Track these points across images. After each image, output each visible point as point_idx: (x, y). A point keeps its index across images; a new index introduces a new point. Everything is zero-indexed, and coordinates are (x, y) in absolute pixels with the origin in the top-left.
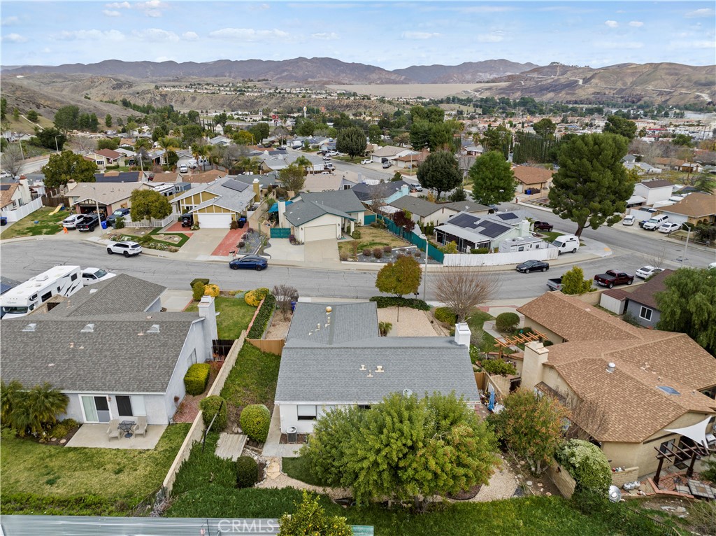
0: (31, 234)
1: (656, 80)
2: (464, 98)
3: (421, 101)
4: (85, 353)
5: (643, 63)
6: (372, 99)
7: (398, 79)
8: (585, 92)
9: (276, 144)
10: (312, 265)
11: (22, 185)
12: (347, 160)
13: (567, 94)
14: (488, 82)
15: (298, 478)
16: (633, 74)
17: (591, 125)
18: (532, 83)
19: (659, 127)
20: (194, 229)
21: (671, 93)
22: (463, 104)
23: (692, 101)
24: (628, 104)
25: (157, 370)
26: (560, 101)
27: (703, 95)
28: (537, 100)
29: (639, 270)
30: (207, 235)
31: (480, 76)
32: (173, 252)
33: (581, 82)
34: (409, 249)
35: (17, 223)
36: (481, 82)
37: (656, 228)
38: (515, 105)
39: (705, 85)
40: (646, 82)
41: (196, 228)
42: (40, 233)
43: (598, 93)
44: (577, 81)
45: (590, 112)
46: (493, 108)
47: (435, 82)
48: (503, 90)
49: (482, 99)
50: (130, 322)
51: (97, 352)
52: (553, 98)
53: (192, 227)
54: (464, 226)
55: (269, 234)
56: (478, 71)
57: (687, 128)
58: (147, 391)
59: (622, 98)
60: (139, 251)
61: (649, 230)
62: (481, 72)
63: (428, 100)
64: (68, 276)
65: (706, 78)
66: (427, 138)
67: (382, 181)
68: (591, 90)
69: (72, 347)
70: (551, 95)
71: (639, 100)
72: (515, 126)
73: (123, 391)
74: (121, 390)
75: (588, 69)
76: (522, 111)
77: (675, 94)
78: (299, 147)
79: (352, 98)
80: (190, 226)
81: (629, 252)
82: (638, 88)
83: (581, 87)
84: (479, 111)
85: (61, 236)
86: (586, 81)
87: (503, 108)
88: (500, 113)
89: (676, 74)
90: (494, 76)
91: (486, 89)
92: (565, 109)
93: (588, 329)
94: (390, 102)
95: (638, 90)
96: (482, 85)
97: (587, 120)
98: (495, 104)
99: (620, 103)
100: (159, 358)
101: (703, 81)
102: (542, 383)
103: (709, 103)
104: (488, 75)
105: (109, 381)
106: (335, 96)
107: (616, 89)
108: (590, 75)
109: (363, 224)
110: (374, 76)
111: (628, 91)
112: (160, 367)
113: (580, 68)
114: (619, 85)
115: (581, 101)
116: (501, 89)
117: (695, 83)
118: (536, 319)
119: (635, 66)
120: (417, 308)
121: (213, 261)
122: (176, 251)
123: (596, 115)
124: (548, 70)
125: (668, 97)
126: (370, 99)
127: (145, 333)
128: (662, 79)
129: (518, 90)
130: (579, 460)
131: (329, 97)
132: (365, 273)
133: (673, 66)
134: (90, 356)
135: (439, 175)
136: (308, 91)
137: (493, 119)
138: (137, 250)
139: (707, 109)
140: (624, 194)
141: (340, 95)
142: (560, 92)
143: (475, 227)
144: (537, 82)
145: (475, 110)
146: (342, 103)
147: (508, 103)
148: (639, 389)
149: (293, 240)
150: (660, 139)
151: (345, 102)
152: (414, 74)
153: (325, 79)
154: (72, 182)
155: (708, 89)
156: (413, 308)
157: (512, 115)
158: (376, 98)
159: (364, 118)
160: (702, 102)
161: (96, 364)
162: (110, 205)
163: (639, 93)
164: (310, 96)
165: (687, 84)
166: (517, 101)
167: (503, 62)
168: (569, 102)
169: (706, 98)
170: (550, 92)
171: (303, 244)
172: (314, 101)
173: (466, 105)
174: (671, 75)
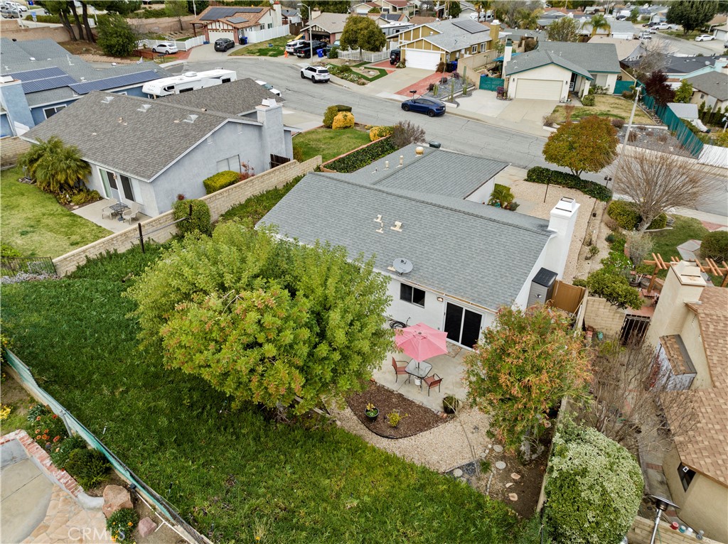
0: (258, 54)
4: (123, 129)
9: (600, 13)
10: (502, 124)
11: (274, 10)
12: (678, 35)
20: (398, 67)
25: (161, 158)
30: (407, 74)
32: (360, 84)
34: (653, 129)
35: (255, 45)
41: (401, 66)
42: (265, 54)
51: (133, 130)
53: (397, 65)
55: (478, 83)
58: (137, 175)
60: (327, 78)
64: (219, 78)
69: (120, 121)
73: (121, 169)
78: (625, 17)
80: (395, 63)
85: (281, 59)
100: (171, 147)
102: (678, 337)
105: (119, 158)
109: (611, 91)
112: (165, 155)
120: (589, 194)
121: (391, 99)
122: (364, 84)
127: (181, 120)
134: (125, 133)
138: (324, 76)
154: (315, 11)
156: (585, 193)
161: (123, 141)
162: (334, 33)
171: (511, 100)
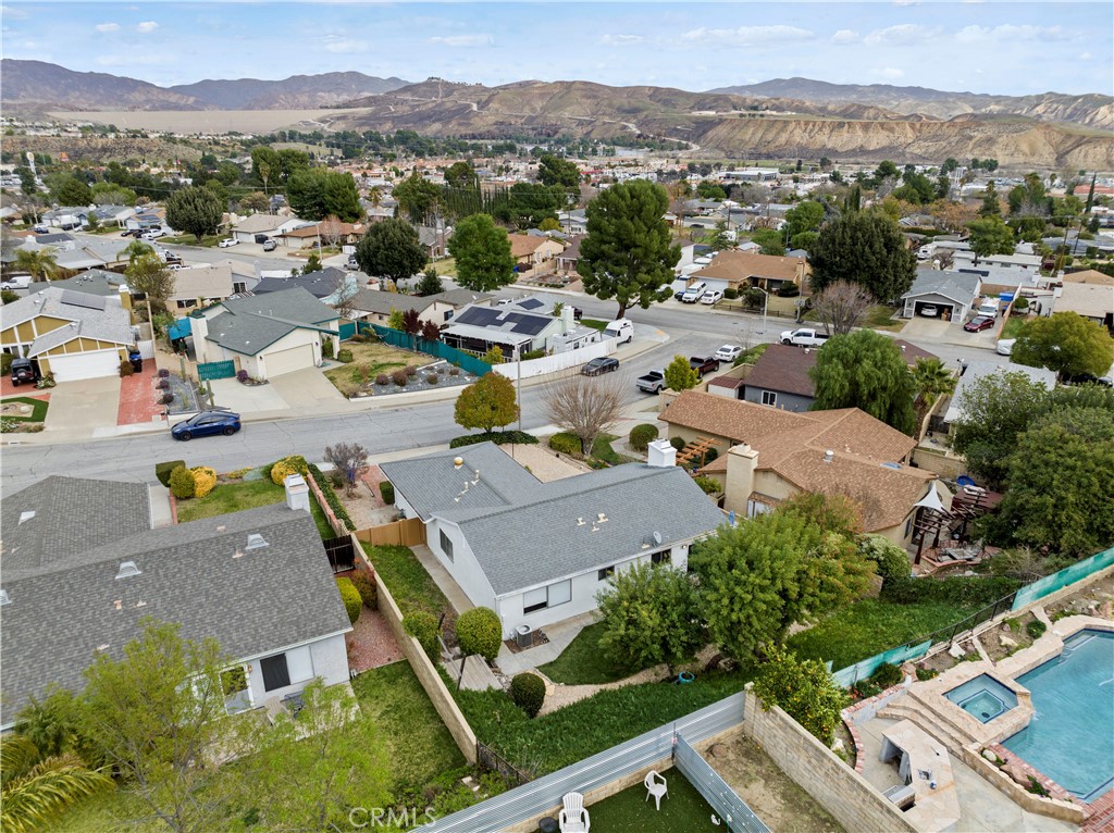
1: (572, 104)
2: (307, 132)
3: (239, 138)
4: (156, 611)
5: (551, 81)
6: (152, 136)
7: (182, 102)
8: (485, 121)
9: (17, 223)
10: (308, 412)
12: (189, 243)
13: (460, 124)
14: (338, 107)
15: (580, 683)
16: (542, 96)
17: (508, 169)
18: (406, 108)
19: (592, 169)
21: (592, 122)
22: (310, 143)
23: (619, 133)
24: (543, 138)
25: (313, 600)
26: (451, 135)
27: (630, 125)
28: (419, 133)
29: (719, 352)
31: (323, 98)
32: (36, 432)
33: (475, 107)
36: (327, 107)
37: (697, 300)
38: (390, 143)
39: (629, 112)
40: (558, 107)
41: (49, 383)
43: (502, 123)
44: (469, 106)
45: (499, 150)
46: (358, 147)
47: (249, 108)
48: (364, 120)
49: (338, 134)
50: (201, 541)
51: (178, 602)
52: (440, 132)
53: (41, 383)
54: (483, 325)
55: (196, 375)
56: (317, 90)
57: (626, 169)
58: (320, 634)
59: (533, 129)
61: (690, 302)
62: (324, 91)
63: (250, 137)
65: (629, 103)
66: (318, 200)
67: (294, 271)
68: (492, 119)
69: (119, 607)
70: (436, 126)
71: (556, 133)
72: (402, 174)
73: (279, 646)
74: (273, 648)
75: (480, 88)
76: (403, 151)
77: (597, 123)
78: (76, 226)
79: (112, 136)
80: (35, 381)
81: (687, 332)
82: (551, 115)
83: (477, 114)
84: (339, 153)
86: (483, 105)
87: (374, 148)
88: (371, 155)
89: (595, 97)
90: (344, 98)
91: (338, 119)
92: (464, 147)
93: (758, 424)
94: (185, 142)
95: (552, 118)
96: (330, 111)
97: (499, 162)
98: (360, 142)
99: (532, 136)
100: (299, 583)
101: (627, 107)
102: (754, 493)
103: (639, 136)
104: (335, 96)
105: (241, 639)
106: (75, 133)
107: (523, 117)
108: (486, 96)
110: (137, 96)
111: (540, 120)
112: (313, 595)
113: (470, 87)
114: (527, 112)
115: (480, 135)
116: (360, 118)
117: (618, 109)
118: (689, 424)
119: (540, 85)
122: (39, 429)
123: (507, 155)
124: (425, 88)
125: (590, 128)
126: (146, 137)
127: (244, 551)
128: (579, 104)
129: (387, 119)
130: (882, 552)
131: (63, 134)
132: (397, 410)
133: (589, 86)
134: (170, 613)
135: (396, 255)
136: (16, 123)
137: (366, 166)
139: (637, 143)
140: (672, 260)
141: (83, 129)
142: (449, 122)
143: (500, 323)
144: (413, 107)
145: (332, 151)
146: (93, 145)
147: (379, 140)
148: (868, 471)
149: (243, 378)
150: (601, 185)
151: (100, 142)
152: (208, 93)
153: (39, 101)
155: (635, 117)
157: (393, 157)
158: (157, 135)
159: (147, 170)
160: (631, 134)
161: (193, 622)
163: (554, 122)
164: (23, 133)
165: (609, 110)
166: (392, 136)
167: (354, 76)
168: (464, 137)
169: (634, 129)
170: (434, 122)
171: (266, 382)
172: (35, 142)
173: (315, 144)
174: (589, 98)
